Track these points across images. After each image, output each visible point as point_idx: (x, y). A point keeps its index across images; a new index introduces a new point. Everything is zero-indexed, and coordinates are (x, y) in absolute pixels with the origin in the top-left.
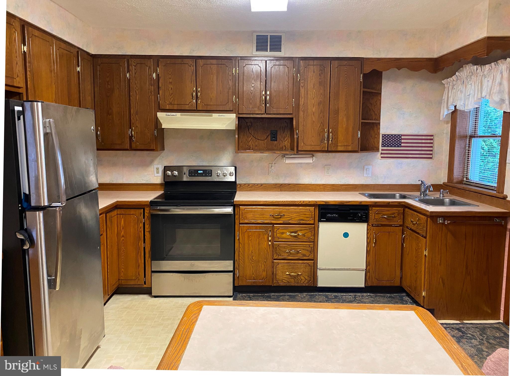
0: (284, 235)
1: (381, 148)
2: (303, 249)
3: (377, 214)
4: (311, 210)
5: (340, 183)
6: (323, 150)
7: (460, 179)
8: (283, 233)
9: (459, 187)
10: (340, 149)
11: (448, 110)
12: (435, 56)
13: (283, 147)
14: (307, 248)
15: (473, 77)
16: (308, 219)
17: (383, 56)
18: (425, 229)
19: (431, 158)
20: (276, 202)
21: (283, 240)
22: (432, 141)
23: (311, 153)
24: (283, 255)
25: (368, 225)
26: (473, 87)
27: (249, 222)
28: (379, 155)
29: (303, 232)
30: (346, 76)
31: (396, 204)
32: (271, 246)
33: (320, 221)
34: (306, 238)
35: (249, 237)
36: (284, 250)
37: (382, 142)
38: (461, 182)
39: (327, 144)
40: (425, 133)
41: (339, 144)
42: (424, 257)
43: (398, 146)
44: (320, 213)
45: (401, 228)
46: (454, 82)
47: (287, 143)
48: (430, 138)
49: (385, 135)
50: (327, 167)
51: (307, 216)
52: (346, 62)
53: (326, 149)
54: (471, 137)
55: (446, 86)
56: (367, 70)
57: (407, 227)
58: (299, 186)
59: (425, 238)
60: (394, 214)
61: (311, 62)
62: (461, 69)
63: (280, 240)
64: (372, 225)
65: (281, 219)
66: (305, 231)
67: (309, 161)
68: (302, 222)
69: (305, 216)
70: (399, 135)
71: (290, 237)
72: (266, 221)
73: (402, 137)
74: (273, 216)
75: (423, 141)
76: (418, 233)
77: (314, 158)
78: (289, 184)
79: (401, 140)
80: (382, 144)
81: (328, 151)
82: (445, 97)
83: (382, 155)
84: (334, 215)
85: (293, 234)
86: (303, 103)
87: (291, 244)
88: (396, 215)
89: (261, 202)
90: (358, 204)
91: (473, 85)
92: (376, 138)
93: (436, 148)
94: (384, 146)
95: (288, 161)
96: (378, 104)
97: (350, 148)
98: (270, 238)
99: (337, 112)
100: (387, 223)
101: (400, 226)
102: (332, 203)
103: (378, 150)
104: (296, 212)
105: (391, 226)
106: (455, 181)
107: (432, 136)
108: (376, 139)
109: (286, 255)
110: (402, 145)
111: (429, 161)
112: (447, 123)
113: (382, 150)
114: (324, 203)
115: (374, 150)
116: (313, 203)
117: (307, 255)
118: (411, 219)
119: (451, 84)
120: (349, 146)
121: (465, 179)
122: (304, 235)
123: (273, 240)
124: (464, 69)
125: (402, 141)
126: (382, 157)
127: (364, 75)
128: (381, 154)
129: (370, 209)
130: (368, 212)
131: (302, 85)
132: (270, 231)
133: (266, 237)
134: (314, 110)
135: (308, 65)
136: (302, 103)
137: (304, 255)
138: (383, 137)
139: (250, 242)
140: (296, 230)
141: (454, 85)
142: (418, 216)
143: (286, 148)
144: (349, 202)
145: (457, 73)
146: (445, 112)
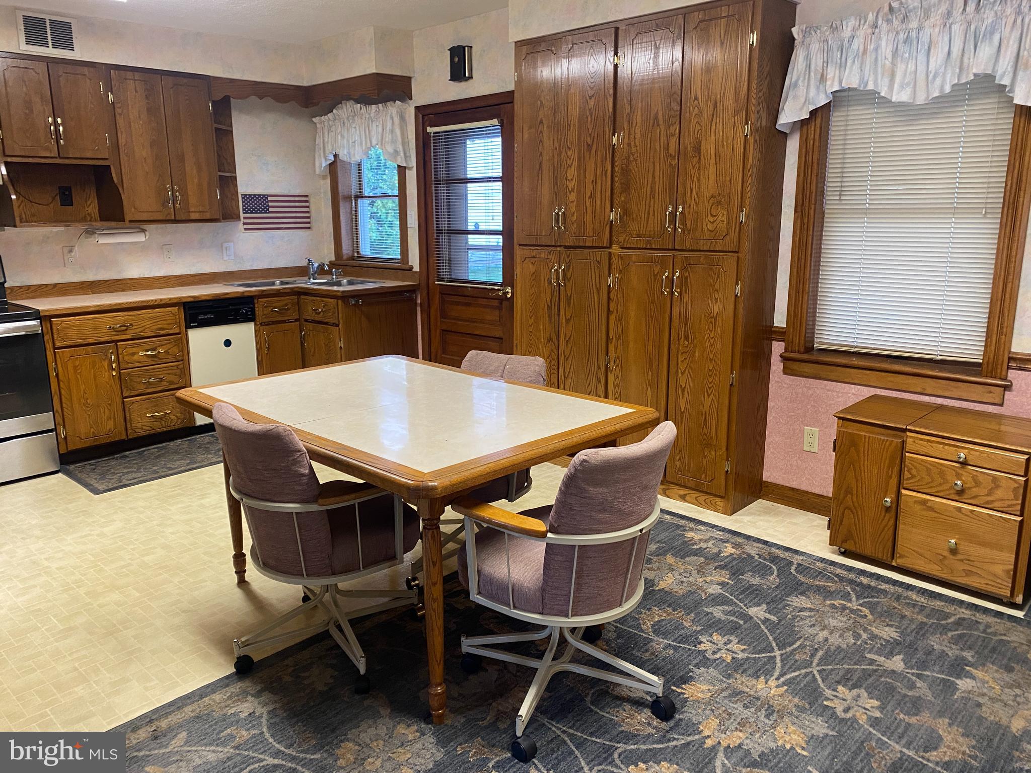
0: (136, 357)
1: (242, 215)
2: (169, 374)
3: (265, 307)
4: (173, 311)
5: (189, 273)
6: (168, 218)
7: (350, 253)
8: (133, 354)
9: (354, 264)
10: (194, 216)
11: (326, 160)
12: (305, 84)
13: (85, 217)
14: (174, 371)
15: (356, 118)
16: (171, 326)
17: (237, 76)
18: (336, 314)
19: (309, 228)
20: (116, 304)
21: (137, 365)
22: (307, 204)
23: (138, 225)
24: (138, 388)
25: (255, 325)
26: (358, 132)
27: (72, 344)
28: (241, 226)
29: (166, 347)
30: (187, 102)
31: (288, 291)
32: (117, 377)
33: (188, 327)
34: (170, 356)
35: (75, 368)
36: (138, 380)
37: (243, 206)
38: (352, 258)
39: (172, 210)
40: (297, 192)
41: (192, 209)
42: (339, 350)
43: (266, 212)
44: (188, 316)
45: (298, 323)
46: (331, 123)
47: (93, 207)
48: (304, 198)
49: (245, 195)
50: (165, 248)
51: (168, 322)
52: (185, 81)
53: (173, 218)
54: (357, 197)
55: (318, 126)
56: (218, 96)
57: (306, 320)
58: (125, 282)
59: (338, 325)
60: (286, 305)
61: (129, 75)
62: (340, 105)
63: (130, 366)
64: (261, 324)
65: (128, 332)
66: (169, 346)
67: (140, 238)
68: (162, 332)
69: (165, 322)
70: (264, 196)
71: (145, 359)
72: (103, 339)
73: (270, 199)
74: (113, 328)
75: (297, 204)
76: (326, 323)
77: (147, 233)
78: (107, 281)
79: (268, 202)
80: (244, 210)
81: (176, 221)
82: (319, 140)
83: (246, 226)
84: (209, 316)
85: (149, 353)
86: (124, 141)
87: (149, 370)
88: (289, 306)
89: (90, 307)
90: (239, 295)
91: (358, 128)
92: (233, 199)
93: (313, 214)
94: (247, 212)
95: (103, 240)
96: (230, 147)
97: (208, 216)
98: (114, 365)
99: (181, 158)
100: (280, 319)
101: (296, 320)
102: (203, 298)
103: (238, 218)
104: (150, 318)
105: (284, 322)
106: (345, 257)
107: (307, 196)
108: (234, 202)
109: (143, 387)
110: (271, 210)
111: (307, 232)
112: (324, 178)
113: (245, 218)
114: (192, 300)
115: (233, 218)
116: (175, 301)
117: (176, 381)
118: (310, 308)
119: (326, 124)
120: (207, 212)
121: (356, 254)
122: (167, 352)
123: (119, 368)
124: (344, 106)
125: (270, 204)
126: (246, 229)
127: (214, 103)
128: (244, 224)
129: (256, 301)
130: (254, 307)
131: (118, 111)
132: (112, 353)
133: (106, 364)
134: (144, 154)
135: (126, 79)
136: (122, 141)
137: (172, 383)
138: (243, 198)
139: (79, 376)
140: (154, 346)
141: (331, 127)
142: (323, 301)
143: (92, 218)
144: (228, 294)
145: (335, 111)
146: (322, 163)
